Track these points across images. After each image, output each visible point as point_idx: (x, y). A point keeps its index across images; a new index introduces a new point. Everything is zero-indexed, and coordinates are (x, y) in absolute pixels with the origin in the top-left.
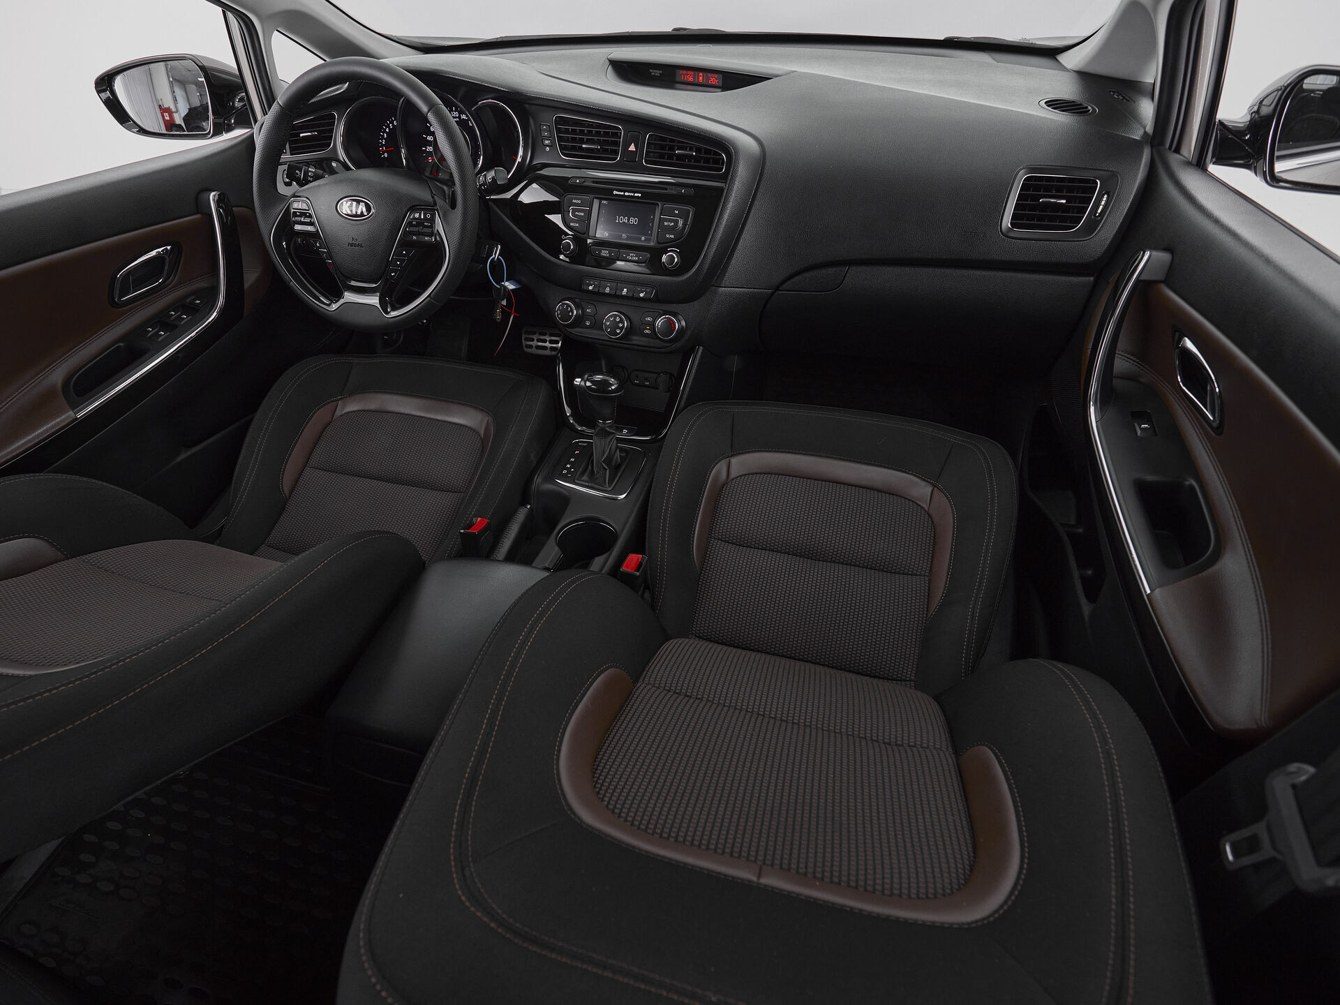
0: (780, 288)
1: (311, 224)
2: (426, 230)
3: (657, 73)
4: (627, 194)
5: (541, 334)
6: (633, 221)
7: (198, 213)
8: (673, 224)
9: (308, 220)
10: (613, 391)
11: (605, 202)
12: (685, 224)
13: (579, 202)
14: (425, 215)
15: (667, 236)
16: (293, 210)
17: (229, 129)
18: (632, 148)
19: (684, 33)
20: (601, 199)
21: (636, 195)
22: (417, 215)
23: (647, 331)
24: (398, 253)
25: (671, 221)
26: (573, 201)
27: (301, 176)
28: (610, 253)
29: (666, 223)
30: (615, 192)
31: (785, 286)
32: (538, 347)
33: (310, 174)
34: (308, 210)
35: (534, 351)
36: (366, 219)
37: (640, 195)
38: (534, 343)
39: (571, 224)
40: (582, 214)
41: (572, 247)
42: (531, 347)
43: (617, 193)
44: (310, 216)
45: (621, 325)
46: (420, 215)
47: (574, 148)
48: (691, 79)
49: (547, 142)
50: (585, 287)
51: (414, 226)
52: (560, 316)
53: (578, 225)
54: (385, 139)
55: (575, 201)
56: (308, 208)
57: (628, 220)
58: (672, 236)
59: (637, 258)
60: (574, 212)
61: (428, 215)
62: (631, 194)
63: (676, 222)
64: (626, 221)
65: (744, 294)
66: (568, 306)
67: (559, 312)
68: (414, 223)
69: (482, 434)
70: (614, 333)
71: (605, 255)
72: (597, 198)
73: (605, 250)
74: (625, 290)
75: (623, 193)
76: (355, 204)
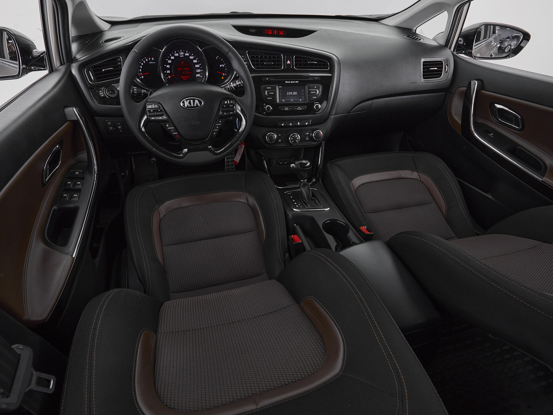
0: (351, 112)
2: (231, 109)
3: (254, 31)
4: (292, 82)
6: (295, 93)
7: (67, 121)
8: (315, 92)
9: (160, 114)
10: (308, 167)
11: (280, 87)
12: (319, 92)
13: (270, 88)
14: (230, 102)
15: (313, 97)
16: (147, 110)
18: (289, 62)
19: (237, 14)
20: (279, 86)
21: (296, 82)
22: (226, 102)
23: (307, 139)
24: (217, 122)
26: (267, 88)
28: (289, 108)
29: (312, 92)
30: (286, 82)
31: (352, 111)
33: (135, 90)
34: (160, 108)
36: (199, 108)
37: (298, 82)
39: (268, 98)
40: (273, 93)
41: (271, 108)
43: (287, 82)
44: (161, 111)
45: (298, 138)
46: (227, 102)
47: (262, 65)
48: (270, 33)
49: (246, 63)
50: (280, 125)
51: (225, 108)
52: (269, 140)
53: (271, 98)
54: (141, 69)
55: (268, 88)
56: (158, 107)
57: (293, 93)
58: (315, 97)
59: (301, 109)
60: (268, 93)
61: (232, 102)
62: (294, 82)
63: (316, 91)
64: (292, 94)
65: (340, 116)
66: (272, 134)
67: (268, 138)
68: (225, 106)
69: (247, 203)
70: (295, 142)
71: (286, 109)
72: (277, 85)
73: (286, 107)
74: (299, 123)
75: (290, 82)
76: (192, 101)
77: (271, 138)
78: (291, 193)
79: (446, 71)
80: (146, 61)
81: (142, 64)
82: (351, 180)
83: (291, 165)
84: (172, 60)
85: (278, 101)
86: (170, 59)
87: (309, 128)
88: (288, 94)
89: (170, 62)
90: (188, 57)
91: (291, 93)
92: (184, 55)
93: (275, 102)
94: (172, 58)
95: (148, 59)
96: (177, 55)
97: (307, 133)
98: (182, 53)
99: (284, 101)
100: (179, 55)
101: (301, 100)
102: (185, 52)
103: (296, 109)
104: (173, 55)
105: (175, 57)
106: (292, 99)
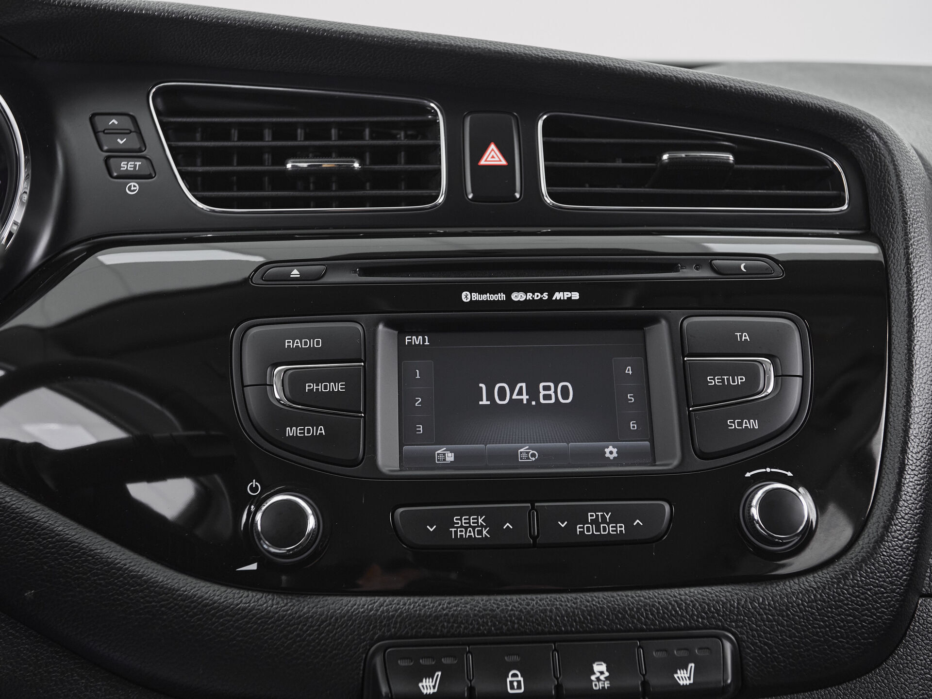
4: (518, 296)
8: (740, 380)
11: (417, 340)
12: (781, 377)
15: (732, 426)
18: (493, 157)
25: (734, 370)
26: (291, 345)
28: (493, 522)
29: (713, 381)
30: (466, 297)
37: (576, 296)
39: (290, 432)
40: (338, 387)
41: (313, 523)
47: (252, 181)
49: (127, 166)
50: (399, 687)
53: (321, 430)
55: (297, 343)
57: (533, 393)
58: (753, 424)
59: (621, 528)
60: (294, 384)
62: (537, 296)
63: (753, 375)
64: (525, 397)
71: (470, 533)
72: (389, 324)
73: (470, 513)
74: (600, 668)
75: (501, 297)
85: (388, 458)
88: (490, 397)
91: (521, 393)
93: (355, 463)
99: (450, 457)
101: (611, 451)
103: (571, 527)
106: (525, 441)
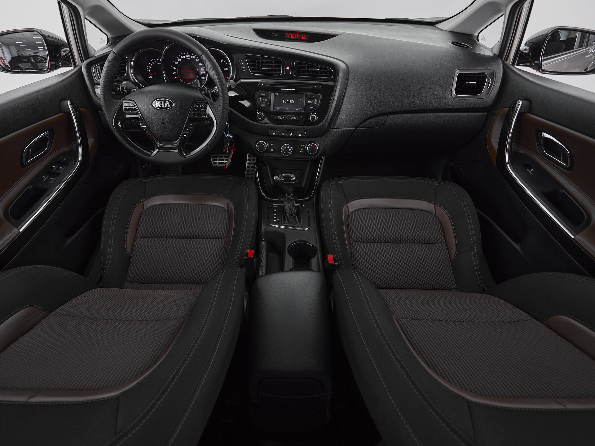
0: (359, 127)
1: (136, 114)
2: (202, 112)
3: (276, 35)
4: (288, 89)
5: (220, 157)
6: (291, 102)
7: (61, 112)
9: (134, 112)
10: (294, 181)
11: (276, 94)
12: (318, 102)
13: (265, 94)
14: (201, 105)
15: (310, 107)
16: (124, 107)
17: (58, 67)
18: (288, 68)
19: (274, 17)
20: (275, 93)
22: (197, 106)
23: (302, 151)
24: (188, 125)
25: (311, 101)
26: (261, 94)
27: (119, 90)
28: (282, 117)
29: (309, 102)
30: (282, 89)
31: (361, 126)
32: (219, 163)
33: (124, 88)
34: (134, 107)
35: (218, 165)
36: (170, 109)
37: (295, 90)
38: (218, 162)
39: (261, 105)
40: (267, 100)
41: (263, 116)
42: (216, 163)
43: (283, 89)
44: (136, 110)
45: (290, 150)
46: (199, 105)
47: (259, 70)
48: (293, 37)
49: (243, 67)
50: (271, 134)
51: (196, 111)
52: (259, 148)
53: (265, 105)
54: (150, 69)
55: (263, 94)
56: (133, 106)
57: (289, 101)
58: (313, 108)
59: (296, 119)
60: (262, 99)
61: (203, 105)
62: (290, 90)
63: (314, 101)
65: (344, 131)
66: (263, 143)
67: (258, 146)
68: (196, 109)
69: (226, 208)
70: (286, 153)
71: (280, 118)
72: (273, 92)
73: (280, 116)
74: (292, 133)
75: (286, 89)
76: (163, 102)
77: (262, 147)
78: (277, 206)
79: (489, 86)
80: (154, 62)
81: (151, 65)
82: (348, 203)
83: (275, 177)
84: (179, 62)
85: (272, 109)
86: (177, 61)
87: (302, 140)
88: (284, 102)
89: (176, 63)
90: (194, 59)
92: (190, 57)
93: (268, 109)
94: (179, 60)
95: (157, 60)
96: (183, 57)
97: (302, 146)
98: (189, 56)
99: (279, 109)
100: (186, 57)
101: (297, 109)
102: (191, 55)
103: (291, 118)
104: (180, 57)
105: (182, 59)
106: (288, 107)
